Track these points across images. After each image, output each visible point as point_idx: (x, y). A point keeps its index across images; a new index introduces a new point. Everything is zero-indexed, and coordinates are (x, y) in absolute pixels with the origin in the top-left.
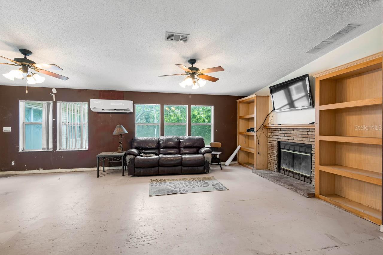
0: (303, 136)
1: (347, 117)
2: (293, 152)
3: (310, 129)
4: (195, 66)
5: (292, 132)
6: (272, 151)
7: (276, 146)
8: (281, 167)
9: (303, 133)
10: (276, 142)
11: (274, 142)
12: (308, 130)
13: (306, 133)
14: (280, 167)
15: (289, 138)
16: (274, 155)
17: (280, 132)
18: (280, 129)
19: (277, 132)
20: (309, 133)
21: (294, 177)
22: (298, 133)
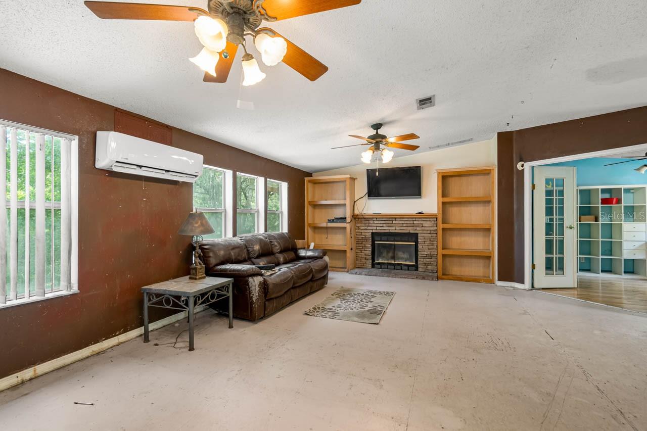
0: (409, 225)
1: (450, 209)
2: (393, 243)
3: (416, 218)
4: (381, 132)
5: (394, 222)
6: (364, 245)
7: (371, 238)
8: (376, 261)
9: (408, 222)
10: (370, 234)
11: (367, 234)
12: (414, 219)
13: (412, 222)
14: (374, 261)
15: (390, 228)
16: (368, 250)
17: (375, 222)
18: (377, 218)
19: (371, 222)
20: (415, 222)
21: (394, 269)
22: (403, 222)
